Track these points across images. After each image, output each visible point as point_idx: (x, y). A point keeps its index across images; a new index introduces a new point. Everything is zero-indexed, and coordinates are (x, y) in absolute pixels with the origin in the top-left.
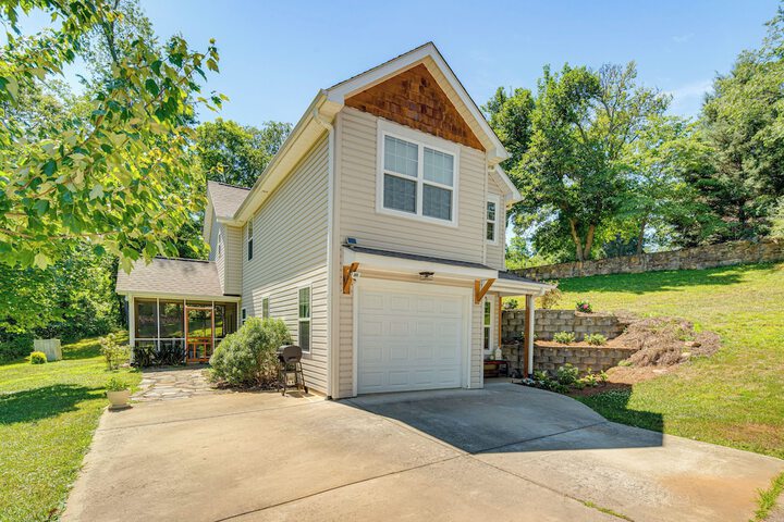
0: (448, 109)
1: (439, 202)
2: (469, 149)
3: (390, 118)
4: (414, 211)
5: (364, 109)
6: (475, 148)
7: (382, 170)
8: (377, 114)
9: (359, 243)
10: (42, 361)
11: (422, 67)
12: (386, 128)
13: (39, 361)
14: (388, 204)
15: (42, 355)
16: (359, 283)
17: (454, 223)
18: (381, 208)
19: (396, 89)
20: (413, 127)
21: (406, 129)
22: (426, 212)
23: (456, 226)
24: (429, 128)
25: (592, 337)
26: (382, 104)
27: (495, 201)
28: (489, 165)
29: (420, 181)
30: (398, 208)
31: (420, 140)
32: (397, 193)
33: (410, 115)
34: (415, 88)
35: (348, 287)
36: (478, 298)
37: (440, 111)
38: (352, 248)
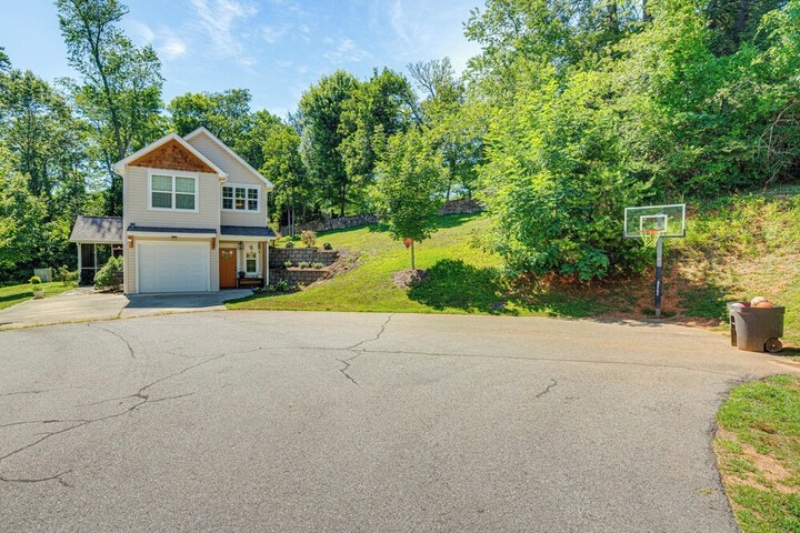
1: (186, 202)
2: (205, 174)
3: (154, 167)
4: (170, 207)
5: (139, 165)
6: (210, 173)
7: (150, 191)
8: (147, 166)
9: (137, 225)
10: (38, 282)
12: (151, 172)
13: (36, 282)
14: (153, 206)
15: (38, 279)
16: (137, 243)
17: (196, 210)
18: (150, 208)
19: (157, 154)
20: (169, 168)
21: (164, 170)
22: (177, 207)
23: (198, 212)
24: (178, 168)
25: (316, 265)
26: (150, 162)
27: (258, 187)
28: (220, 179)
29: (174, 193)
30: (160, 206)
31: (174, 174)
32: (161, 200)
33: (166, 163)
34: (170, 151)
35: (132, 245)
36: (213, 246)
37: (186, 159)
38: (133, 227)
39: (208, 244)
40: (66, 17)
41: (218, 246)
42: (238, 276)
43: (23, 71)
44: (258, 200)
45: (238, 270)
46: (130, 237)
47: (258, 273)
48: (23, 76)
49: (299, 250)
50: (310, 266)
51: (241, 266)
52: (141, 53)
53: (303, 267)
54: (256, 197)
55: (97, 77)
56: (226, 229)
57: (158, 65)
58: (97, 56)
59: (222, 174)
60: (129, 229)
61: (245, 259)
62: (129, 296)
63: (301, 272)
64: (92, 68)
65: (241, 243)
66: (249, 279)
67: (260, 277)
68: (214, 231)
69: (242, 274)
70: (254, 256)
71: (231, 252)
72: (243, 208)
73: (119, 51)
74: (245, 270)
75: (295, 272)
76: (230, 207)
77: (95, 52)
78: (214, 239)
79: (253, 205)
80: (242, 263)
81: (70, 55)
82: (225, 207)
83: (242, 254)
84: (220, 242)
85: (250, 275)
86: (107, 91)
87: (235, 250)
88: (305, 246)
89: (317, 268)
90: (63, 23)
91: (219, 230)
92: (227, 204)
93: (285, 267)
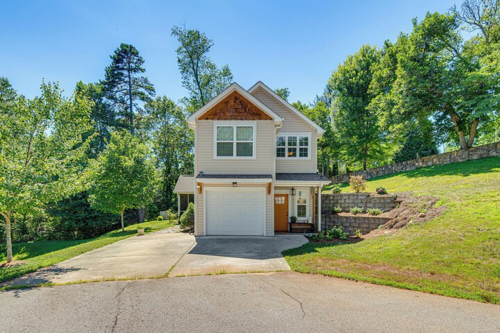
0: (249, 106)
1: (245, 150)
2: (262, 121)
3: (219, 119)
4: (232, 155)
5: (207, 119)
6: (266, 119)
7: (216, 141)
8: (213, 119)
9: (205, 173)
11: (235, 92)
12: (217, 123)
14: (219, 154)
16: (205, 189)
17: (254, 157)
18: (215, 157)
19: (221, 106)
20: (231, 119)
21: (227, 121)
22: (237, 155)
23: (255, 159)
24: (239, 118)
26: (216, 114)
27: (309, 135)
28: (276, 126)
29: (235, 142)
30: (224, 155)
31: (234, 124)
32: (224, 149)
33: (228, 114)
34: (232, 102)
35: (201, 190)
36: (269, 192)
37: (245, 108)
38: (202, 175)
39: (264, 189)
40: (181, 57)
41: (273, 192)
42: (290, 221)
43: (162, 97)
44: (309, 147)
45: (290, 216)
46: (199, 184)
47: (308, 218)
48: (162, 99)
49: (349, 195)
50: (364, 212)
51: (293, 211)
52: (222, 72)
53: (357, 212)
54: (306, 144)
55: (197, 91)
56: (280, 176)
57: (231, 78)
58: (197, 78)
59: (278, 120)
60: (199, 176)
61: (296, 204)
62: (198, 238)
63: (355, 218)
64: (194, 86)
65: (293, 189)
66: (300, 224)
67: (310, 222)
68: (270, 176)
69: (293, 219)
70: (305, 202)
71: (283, 198)
72: (294, 155)
73: (208, 72)
74: (296, 215)
75: (347, 218)
76: (284, 156)
77: (196, 76)
78: (270, 184)
79: (304, 153)
80: (293, 209)
81: (183, 80)
82: (278, 155)
83: (293, 199)
84: (276, 188)
85: (300, 219)
86: (202, 97)
87: (286, 196)
88: (354, 191)
89: (374, 214)
90: (179, 61)
91: (274, 176)
92: (280, 153)
93: (335, 213)
